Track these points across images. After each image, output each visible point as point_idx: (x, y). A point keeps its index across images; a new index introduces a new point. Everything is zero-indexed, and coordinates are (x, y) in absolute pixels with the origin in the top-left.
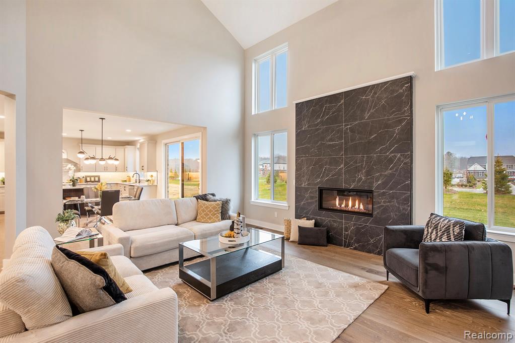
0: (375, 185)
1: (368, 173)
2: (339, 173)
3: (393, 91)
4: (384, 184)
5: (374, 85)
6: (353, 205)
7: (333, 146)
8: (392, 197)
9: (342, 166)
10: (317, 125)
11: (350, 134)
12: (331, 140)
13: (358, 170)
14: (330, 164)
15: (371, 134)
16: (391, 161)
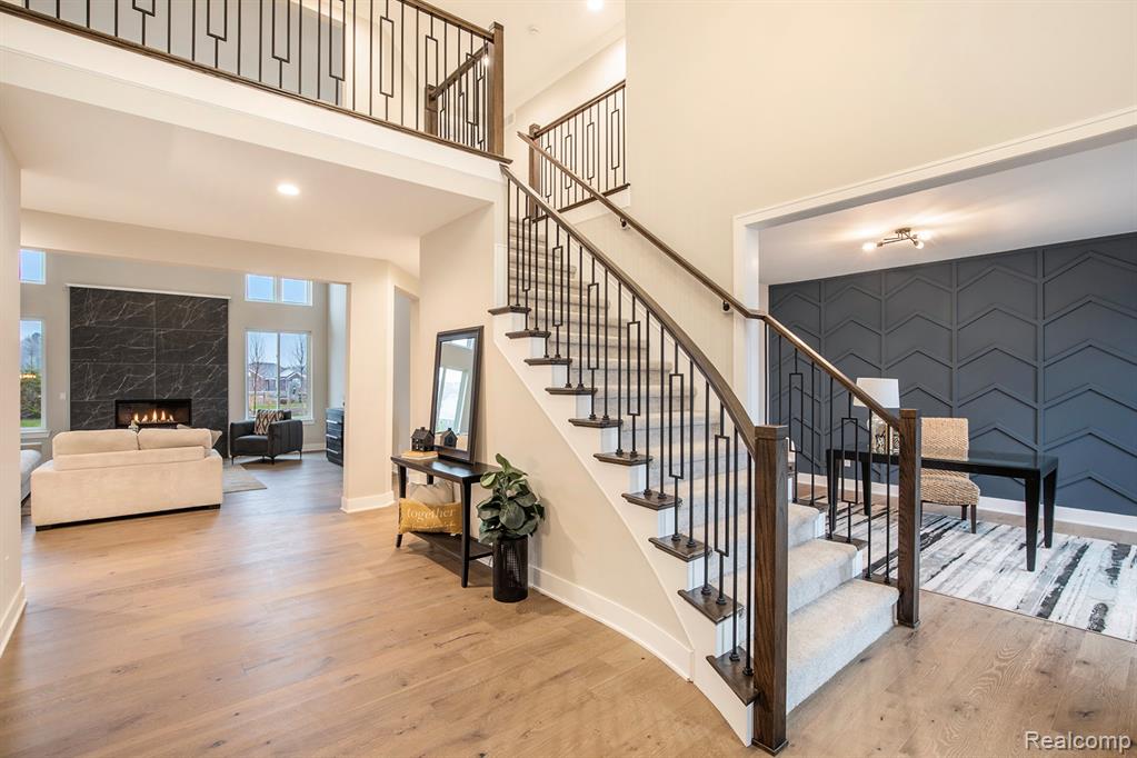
0: (194, 393)
1: (186, 382)
2: (149, 382)
3: (211, 308)
4: (203, 393)
5: (192, 297)
6: (159, 418)
7: (140, 351)
8: (211, 404)
9: (153, 375)
10: (114, 322)
11: (163, 340)
12: (136, 344)
13: (173, 379)
14: (135, 372)
15: (188, 344)
16: (209, 371)
